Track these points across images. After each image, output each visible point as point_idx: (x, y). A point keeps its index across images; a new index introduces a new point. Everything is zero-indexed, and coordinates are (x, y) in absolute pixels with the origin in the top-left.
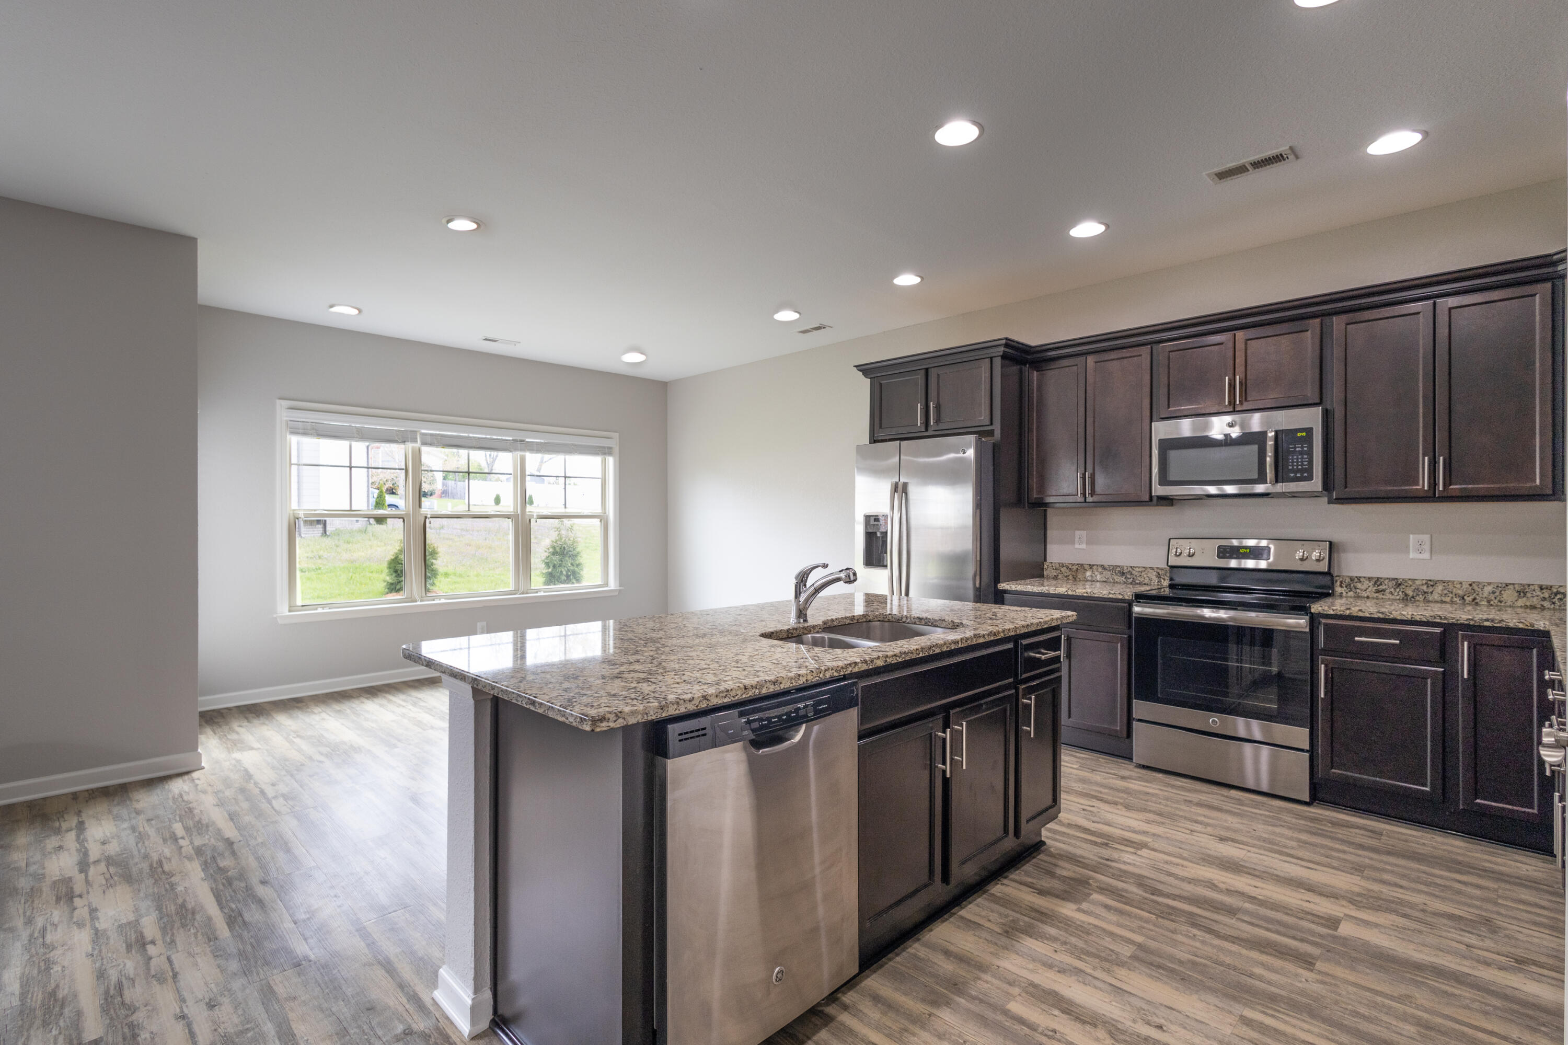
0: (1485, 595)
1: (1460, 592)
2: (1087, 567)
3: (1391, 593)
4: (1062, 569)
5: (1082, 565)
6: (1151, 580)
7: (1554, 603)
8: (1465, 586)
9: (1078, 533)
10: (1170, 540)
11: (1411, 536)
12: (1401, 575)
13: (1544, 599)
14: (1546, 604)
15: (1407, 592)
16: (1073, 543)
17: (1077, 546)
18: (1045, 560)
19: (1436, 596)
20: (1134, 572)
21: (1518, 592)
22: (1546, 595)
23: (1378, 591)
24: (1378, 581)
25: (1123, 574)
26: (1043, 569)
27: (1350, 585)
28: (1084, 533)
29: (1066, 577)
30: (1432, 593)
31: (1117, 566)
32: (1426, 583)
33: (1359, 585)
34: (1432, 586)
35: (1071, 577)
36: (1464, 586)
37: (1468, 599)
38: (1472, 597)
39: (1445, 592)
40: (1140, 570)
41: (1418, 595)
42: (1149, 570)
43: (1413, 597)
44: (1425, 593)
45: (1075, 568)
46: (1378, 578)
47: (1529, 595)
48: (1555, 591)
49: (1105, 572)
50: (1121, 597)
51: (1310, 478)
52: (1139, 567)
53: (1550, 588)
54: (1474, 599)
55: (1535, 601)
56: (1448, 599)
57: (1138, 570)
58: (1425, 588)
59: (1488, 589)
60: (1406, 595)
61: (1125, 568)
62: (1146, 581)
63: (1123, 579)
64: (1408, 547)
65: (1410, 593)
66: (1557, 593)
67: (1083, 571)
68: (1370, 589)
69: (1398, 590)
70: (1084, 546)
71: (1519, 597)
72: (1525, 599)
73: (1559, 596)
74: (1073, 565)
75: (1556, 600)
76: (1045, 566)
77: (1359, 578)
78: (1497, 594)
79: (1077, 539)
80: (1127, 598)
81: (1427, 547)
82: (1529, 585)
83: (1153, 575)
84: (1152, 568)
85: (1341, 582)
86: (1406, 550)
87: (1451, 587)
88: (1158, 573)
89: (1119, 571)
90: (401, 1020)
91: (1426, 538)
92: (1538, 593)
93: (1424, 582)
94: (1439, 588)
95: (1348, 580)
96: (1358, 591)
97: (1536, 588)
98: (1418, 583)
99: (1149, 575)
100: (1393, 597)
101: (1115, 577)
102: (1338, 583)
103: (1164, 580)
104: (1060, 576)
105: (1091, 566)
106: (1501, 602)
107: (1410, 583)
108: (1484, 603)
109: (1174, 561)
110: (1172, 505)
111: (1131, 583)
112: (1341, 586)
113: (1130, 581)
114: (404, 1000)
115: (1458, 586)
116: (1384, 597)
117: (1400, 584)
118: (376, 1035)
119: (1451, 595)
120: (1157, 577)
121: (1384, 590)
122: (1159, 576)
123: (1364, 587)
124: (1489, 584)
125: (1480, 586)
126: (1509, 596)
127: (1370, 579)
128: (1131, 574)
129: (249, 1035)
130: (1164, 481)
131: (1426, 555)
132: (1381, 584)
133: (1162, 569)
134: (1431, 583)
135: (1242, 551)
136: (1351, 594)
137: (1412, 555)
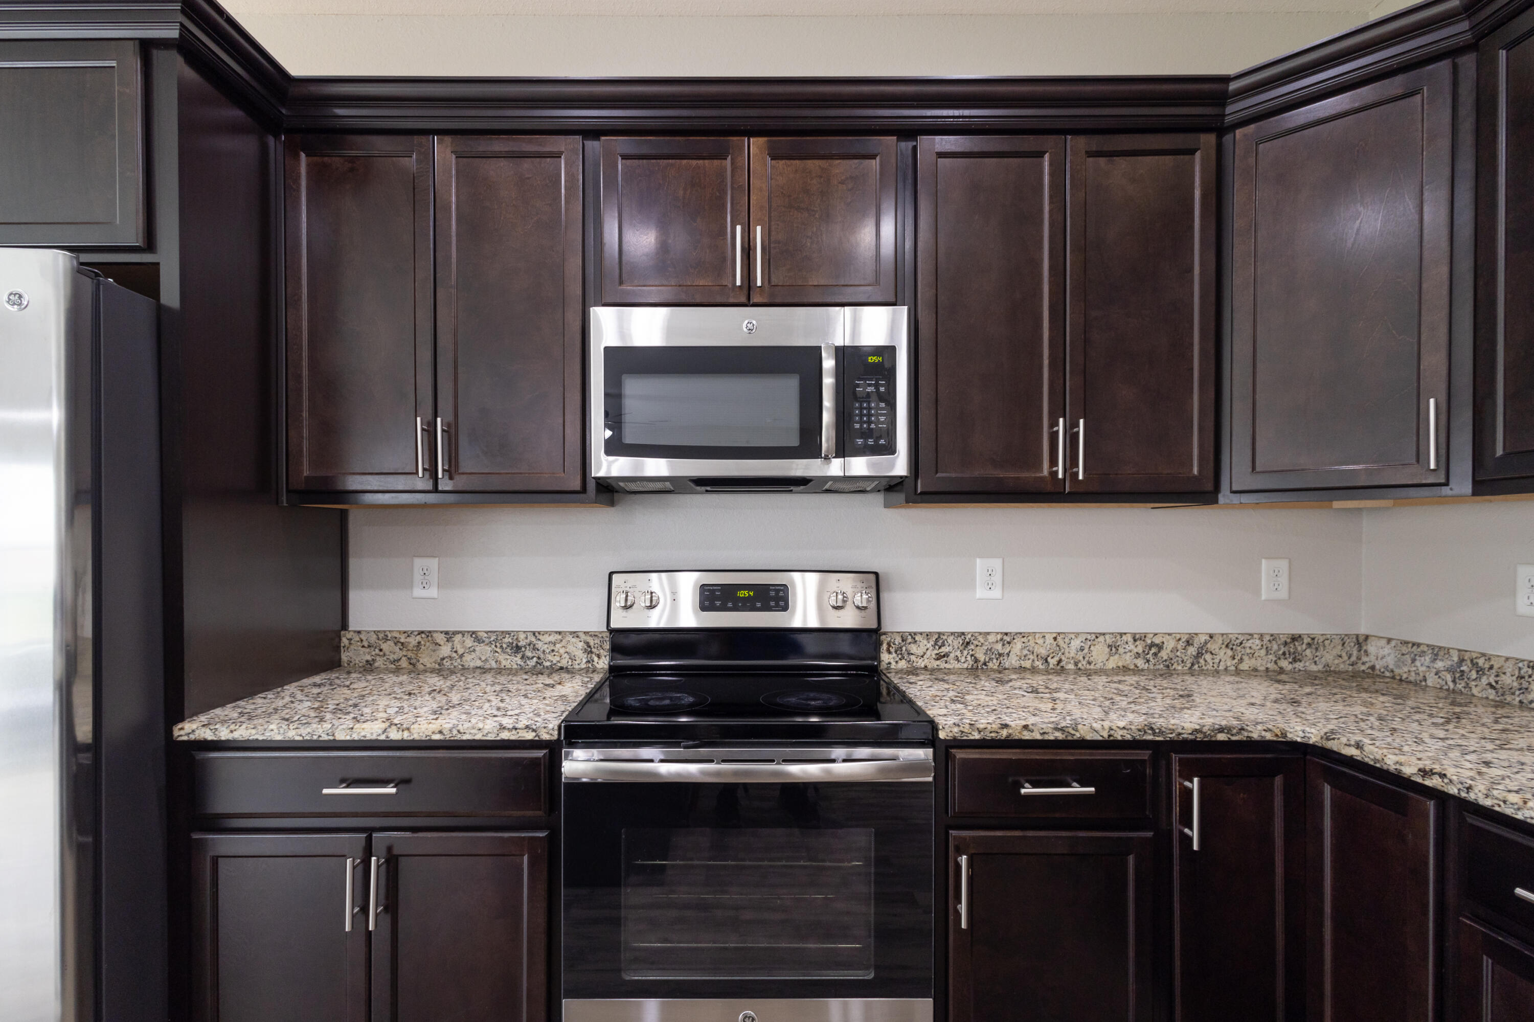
0: (1072, 655)
1: (1043, 652)
2: (441, 638)
3: (957, 659)
4: (385, 646)
5: (429, 634)
6: (573, 659)
7: (1148, 661)
8: (1049, 639)
9: (419, 563)
10: (611, 574)
11: (978, 560)
12: (969, 627)
13: (1138, 655)
14: (1140, 663)
15: (977, 655)
16: (411, 586)
17: (418, 592)
18: (344, 626)
19: (1013, 661)
20: (540, 645)
21: (1109, 646)
22: (1140, 649)
23: (939, 657)
24: (939, 639)
25: (518, 649)
26: (337, 648)
27: (901, 648)
28: (433, 563)
29: (394, 662)
30: (1008, 654)
31: (505, 633)
32: (1001, 639)
33: (913, 648)
34: (1009, 643)
35: (404, 663)
36: (1048, 642)
37: (1053, 662)
38: (1056, 659)
39: (1025, 652)
40: (552, 638)
41: (991, 659)
42: (570, 638)
43: (985, 664)
44: (1000, 655)
45: (413, 641)
46: (939, 634)
47: (1121, 650)
48: (1149, 642)
49: (479, 648)
50: (530, 736)
52: (549, 633)
53: (1143, 637)
54: (1060, 661)
55: (1128, 660)
56: (1027, 664)
57: (547, 638)
58: (999, 647)
59: (1076, 643)
60: (976, 661)
61: (522, 636)
62: (564, 663)
63: (518, 659)
64: (974, 579)
65: (982, 657)
66: (1153, 645)
67: (432, 647)
68: (928, 653)
69: (965, 652)
70: (433, 592)
71: (1111, 655)
72: (1117, 656)
73: (1153, 650)
74: (408, 634)
75: (1150, 656)
76: (344, 641)
77: (913, 635)
78: (1086, 651)
79: (418, 576)
80: (545, 737)
81: (997, 578)
82: (1121, 634)
83: (577, 648)
84: (575, 634)
85: (889, 645)
86: (969, 584)
87: (1032, 643)
88: (587, 644)
89: (510, 645)
91: (996, 563)
92: (1131, 646)
93: (999, 637)
94: (1018, 645)
95: (898, 640)
96: (913, 658)
97: (1130, 639)
98: (992, 638)
99: (570, 648)
100: (958, 666)
101: (502, 657)
102: (885, 646)
103: (599, 656)
104: (379, 663)
105: (449, 635)
106: (1089, 663)
107: (981, 639)
108: (1071, 666)
109: (620, 621)
110: (612, 503)
112: (890, 652)
113: (532, 663)
115: (1040, 641)
116: (947, 666)
117: (968, 643)
119: (1031, 657)
120: (585, 651)
121: (946, 655)
122: (588, 650)
123: (920, 652)
124: (1077, 635)
125: (1067, 640)
126: (1099, 653)
127: (928, 635)
128: (535, 649)
130: (614, 447)
131: (996, 593)
132: (943, 645)
133: (594, 635)
134: (1007, 638)
135: (743, 594)
136: (903, 664)
137: (980, 593)
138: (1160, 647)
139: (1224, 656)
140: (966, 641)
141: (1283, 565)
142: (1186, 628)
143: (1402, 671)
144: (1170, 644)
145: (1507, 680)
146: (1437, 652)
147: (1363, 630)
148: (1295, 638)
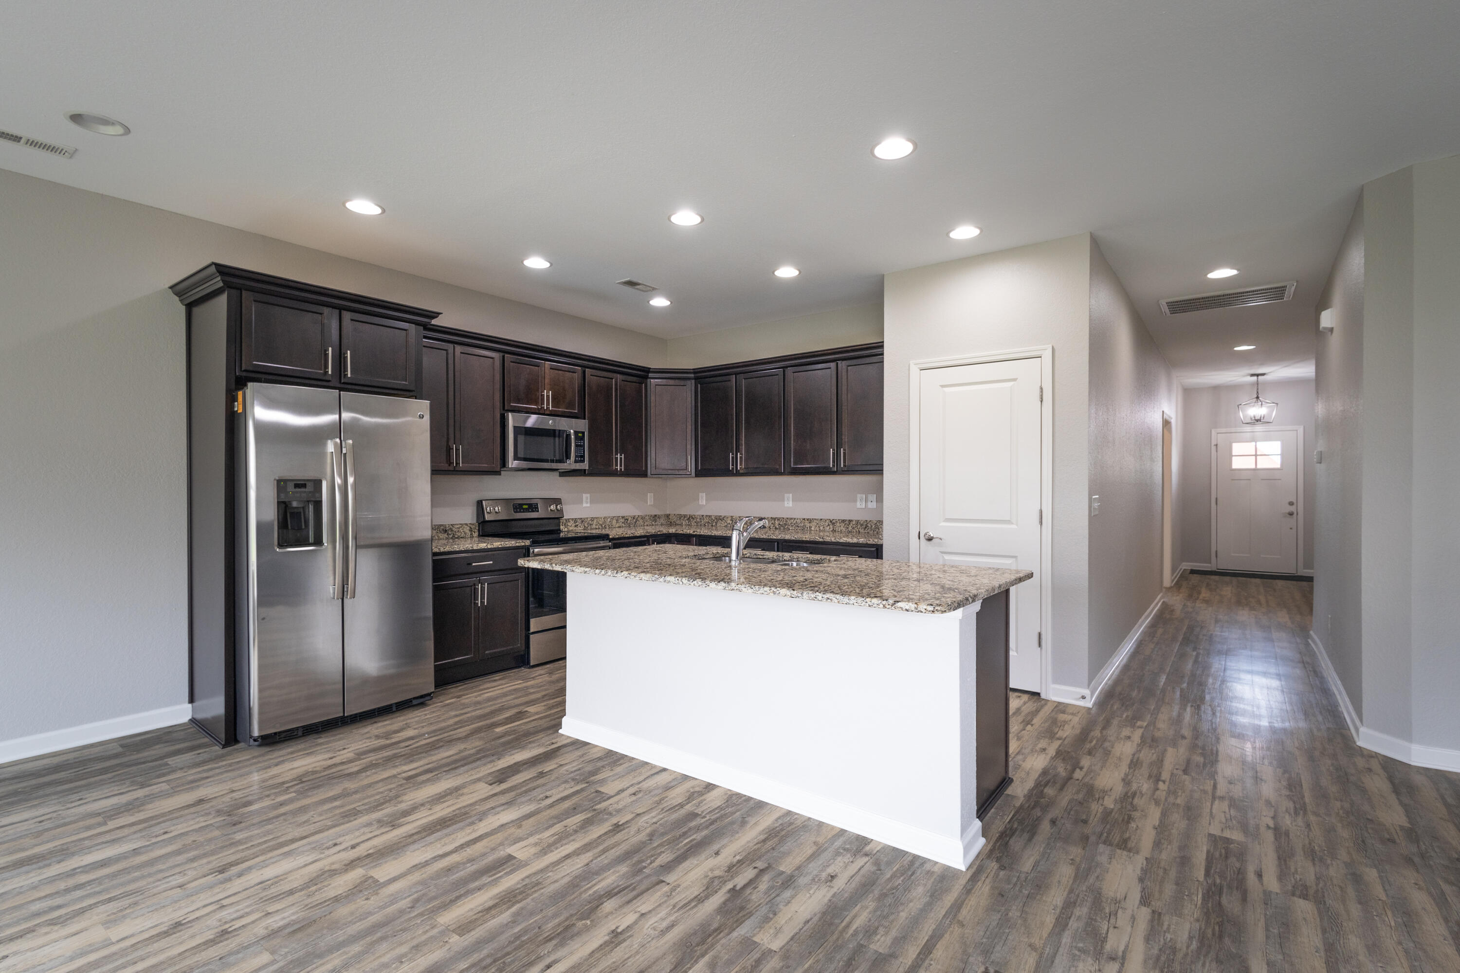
0: (608, 523)
1: (601, 523)
3: (580, 527)
6: (465, 534)
7: (625, 524)
8: (603, 519)
10: (482, 501)
11: (583, 495)
12: (583, 516)
13: (623, 523)
14: (623, 525)
15: (585, 525)
19: (594, 526)
20: (454, 529)
21: (617, 520)
22: (623, 521)
23: (576, 526)
24: (575, 520)
25: (447, 531)
27: (565, 524)
30: (593, 524)
31: (441, 525)
33: (569, 524)
37: (603, 526)
39: (597, 523)
40: (458, 526)
41: (588, 526)
42: (464, 526)
44: (591, 525)
47: (619, 521)
51: (583, 461)
52: (456, 524)
53: (624, 517)
54: (605, 526)
55: (621, 524)
56: (597, 527)
57: (455, 526)
58: (590, 522)
59: (609, 520)
60: (585, 527)
61: (447, 526)
62: (462, 536)
63: (445, 535)
68: (573, 525)
69: (582, 524)
71: (617, 523)
77: (569, 519)
78: (611, 522)
81: (589, 500)
82: (619, 517)
83: (467, 529)
84: (466, 524)
85: (562, 523)
86: (582, 502)
87: (599, 520)
88: (471, 528)
89: (443, 530)
90: (997, 875)
91: (588, 495)
92: (621, 520)
94: (595, 521)
95: (565, 521)
96: (569, 527)
97: (621, 518)
98: (589, 519)
99: (465, 530)
101: (440, 535)
103: (475, 532)
106: (612, 526)
107: (586, 520)
108: (608, 527)
111: (452, 538)
112: (563, 525)
113: (451, 536)
114: (980, 884)
116: (578, 529)
118: (1018, 880)
119: (598, 525)
122: (471, 530)
123: (571, 525)
124: (609, 517)
127: (572, 519)
128: (452, 531)
129: (1081, 945)
130: (516, 457)
131: (588, 505)
132: (576, 522)
133: (473, 524)
134: (592, 519)
135: (525, 507)
136: (566, 529)
137: (584, 505)
138: (627, 520)
139: (641, 521)
140: (583, 520)
141: (652, 494)
142: (632, 514)
143: (678, 522)
144: (630, 519)
145: (698, 520)
146: (685, 516)
147: (668, 513)
148: (656, 516)
